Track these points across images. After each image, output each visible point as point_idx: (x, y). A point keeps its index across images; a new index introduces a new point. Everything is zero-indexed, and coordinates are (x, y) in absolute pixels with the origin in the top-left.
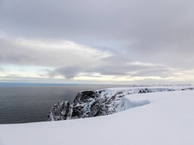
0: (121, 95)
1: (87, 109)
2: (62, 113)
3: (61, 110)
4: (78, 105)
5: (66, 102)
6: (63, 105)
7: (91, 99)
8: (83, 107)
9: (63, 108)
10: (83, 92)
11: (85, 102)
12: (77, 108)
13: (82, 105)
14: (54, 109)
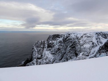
0: (86, 35)
1: (56, 44)
2: (41, 46)
3: (41, 45)
4: (51, 42)
5: (43, 41)
6: (41, 42)
7: (58, 39)
8: (54, 43)
9: (42, 44)
10: (53, 35)
11: (55, 40)
12: (50, 43)
13: (53, 42)
14: (36, 44)
